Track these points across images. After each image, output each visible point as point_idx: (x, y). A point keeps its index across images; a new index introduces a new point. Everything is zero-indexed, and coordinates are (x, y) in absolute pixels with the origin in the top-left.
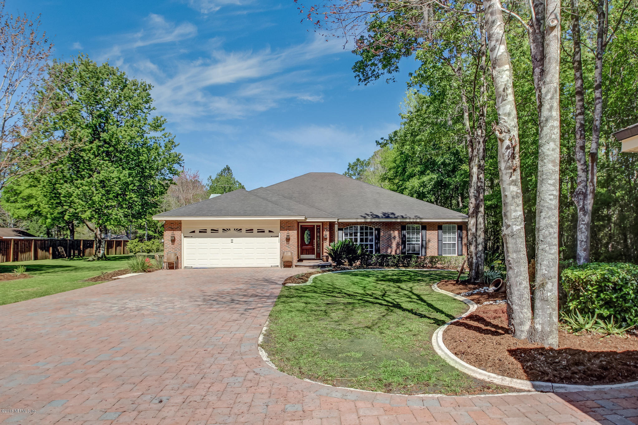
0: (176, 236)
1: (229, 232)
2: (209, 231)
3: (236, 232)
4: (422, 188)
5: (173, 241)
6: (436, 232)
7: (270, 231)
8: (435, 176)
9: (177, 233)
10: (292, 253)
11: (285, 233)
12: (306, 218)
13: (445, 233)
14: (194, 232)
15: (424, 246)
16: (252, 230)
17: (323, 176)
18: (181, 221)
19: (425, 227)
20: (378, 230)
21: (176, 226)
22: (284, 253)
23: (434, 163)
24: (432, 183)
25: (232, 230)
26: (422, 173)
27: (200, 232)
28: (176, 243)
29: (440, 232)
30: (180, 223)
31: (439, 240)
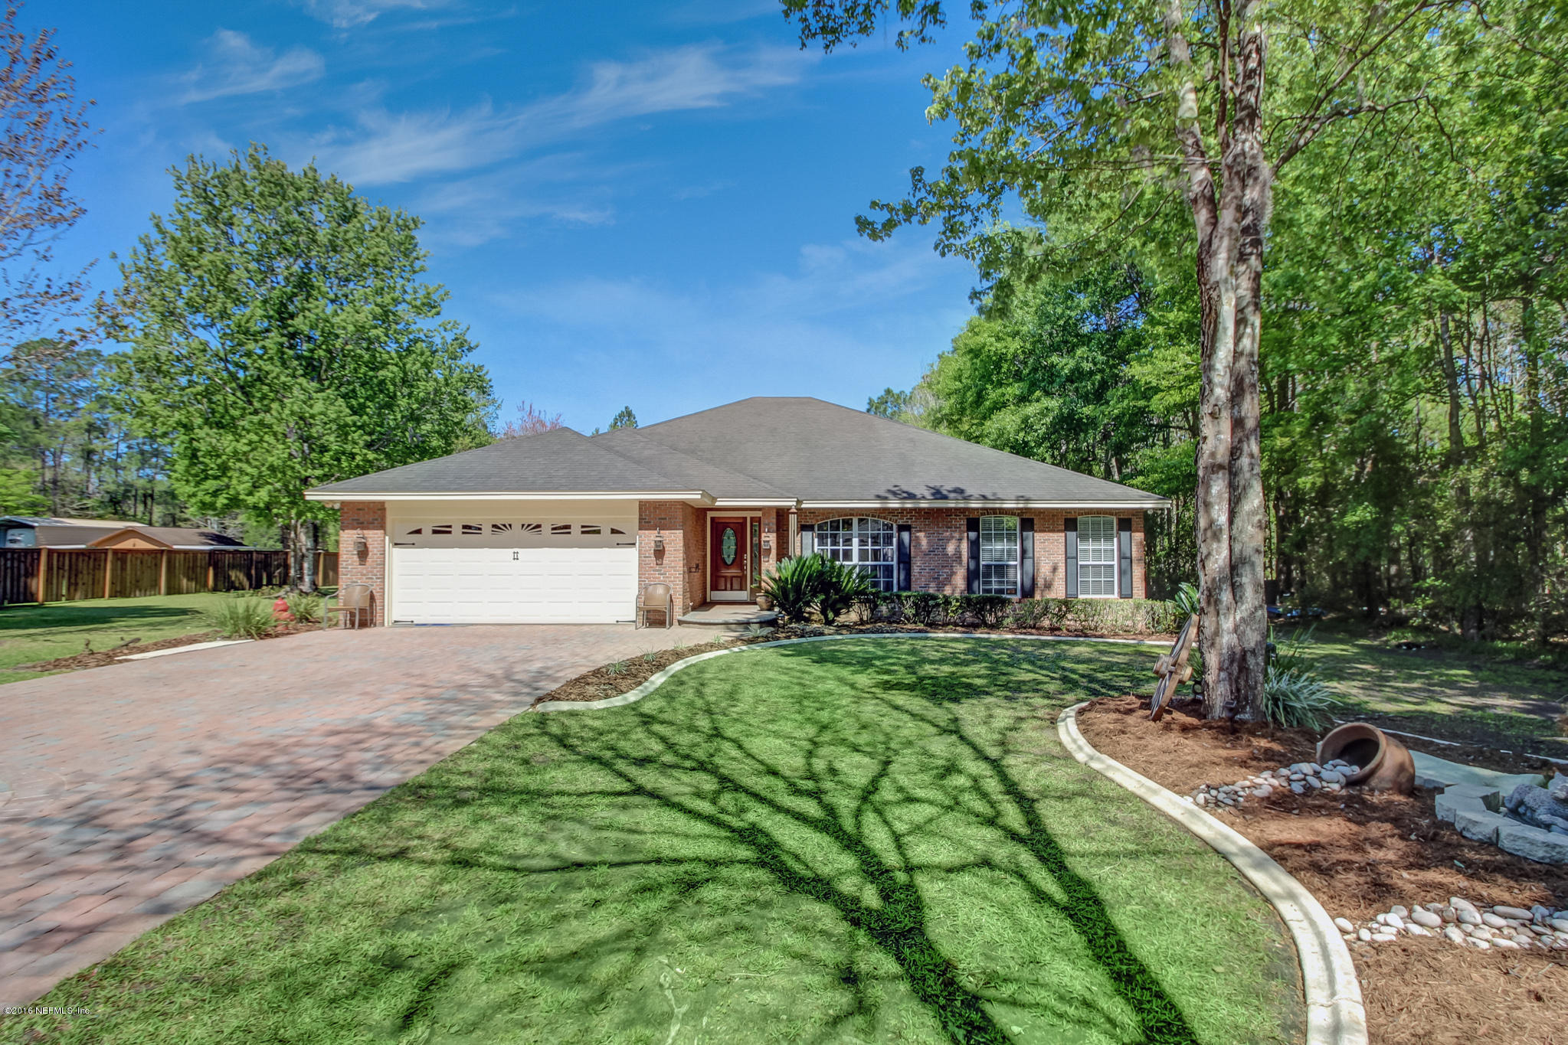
0: (370, 542)
1: (507, 533)
2: (457, 530)
3: (526, 533)
4: (1022, 434)
5: (363, 553)
6: (1060, 537)
7: (614, 531)
8: (1054, 403)
9: (373, 536)
10: (668, 589)
11: (650, 537)
12: (714, 499)
13: (1084, 537)
14: (419, 532)
16: (568, 527)
17: (781, 403)
18: (382, 503)
19: (1029, 521)
20: (908, 529)
21: (372, 516)
22: (646, 588)
23: (1052, 372)
24: (1048, 420)
25: (517, 527)
26: (1023, 399)
27: (435, 532)
28: (369, 560)
29: (1072, 535)
30: (380, 508)
31: (1070, 557)
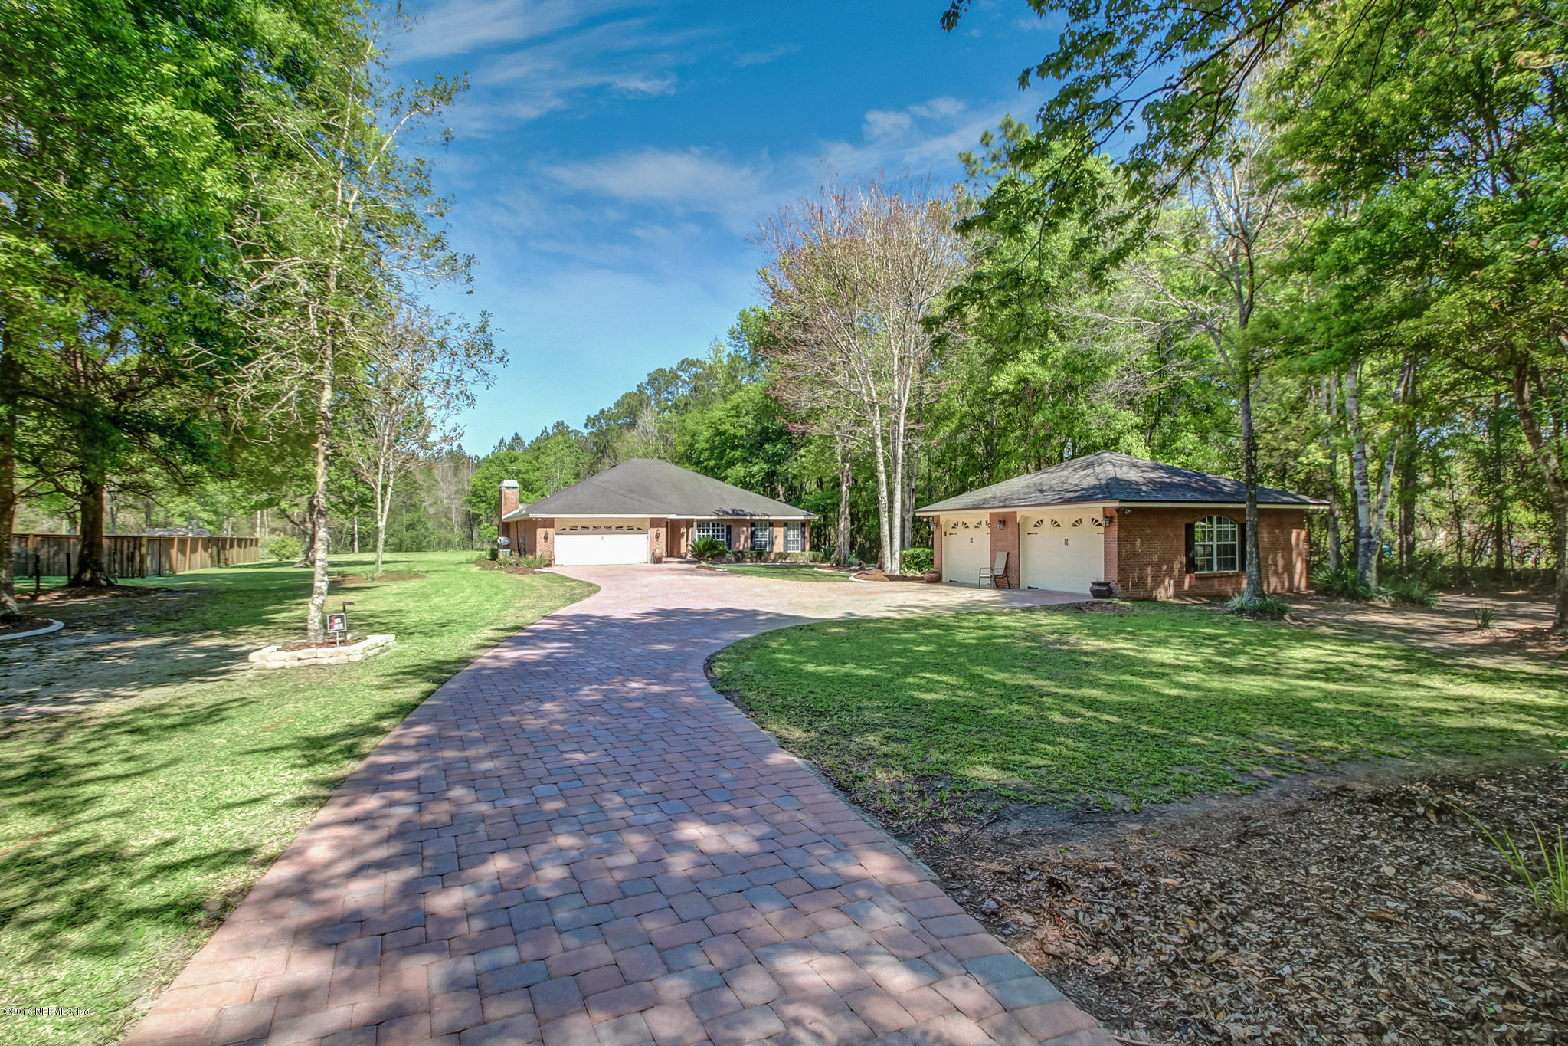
0: (548, 534)
1: (599, 529)
2: (580, 528)
3: (606, 530)
5: (546, 538)
6: (782, 530)
7: (639, 529)
9: (550, 531)
10: (660, 550)
11: (654, 531)
12: (674, 516)
13: (789, 530)
14: (565, 529)
15: (772, 543)
16: (622, 527)
18: (553, 518)
19: (772, 524)
20: (729, 527)
21: (549, 523)
22: (653, 550)
25: (603, 527)
27: (571, 529)
28: (548, 540)
29: (786, 529)
30: (552, 520)
31: (786, 537)
